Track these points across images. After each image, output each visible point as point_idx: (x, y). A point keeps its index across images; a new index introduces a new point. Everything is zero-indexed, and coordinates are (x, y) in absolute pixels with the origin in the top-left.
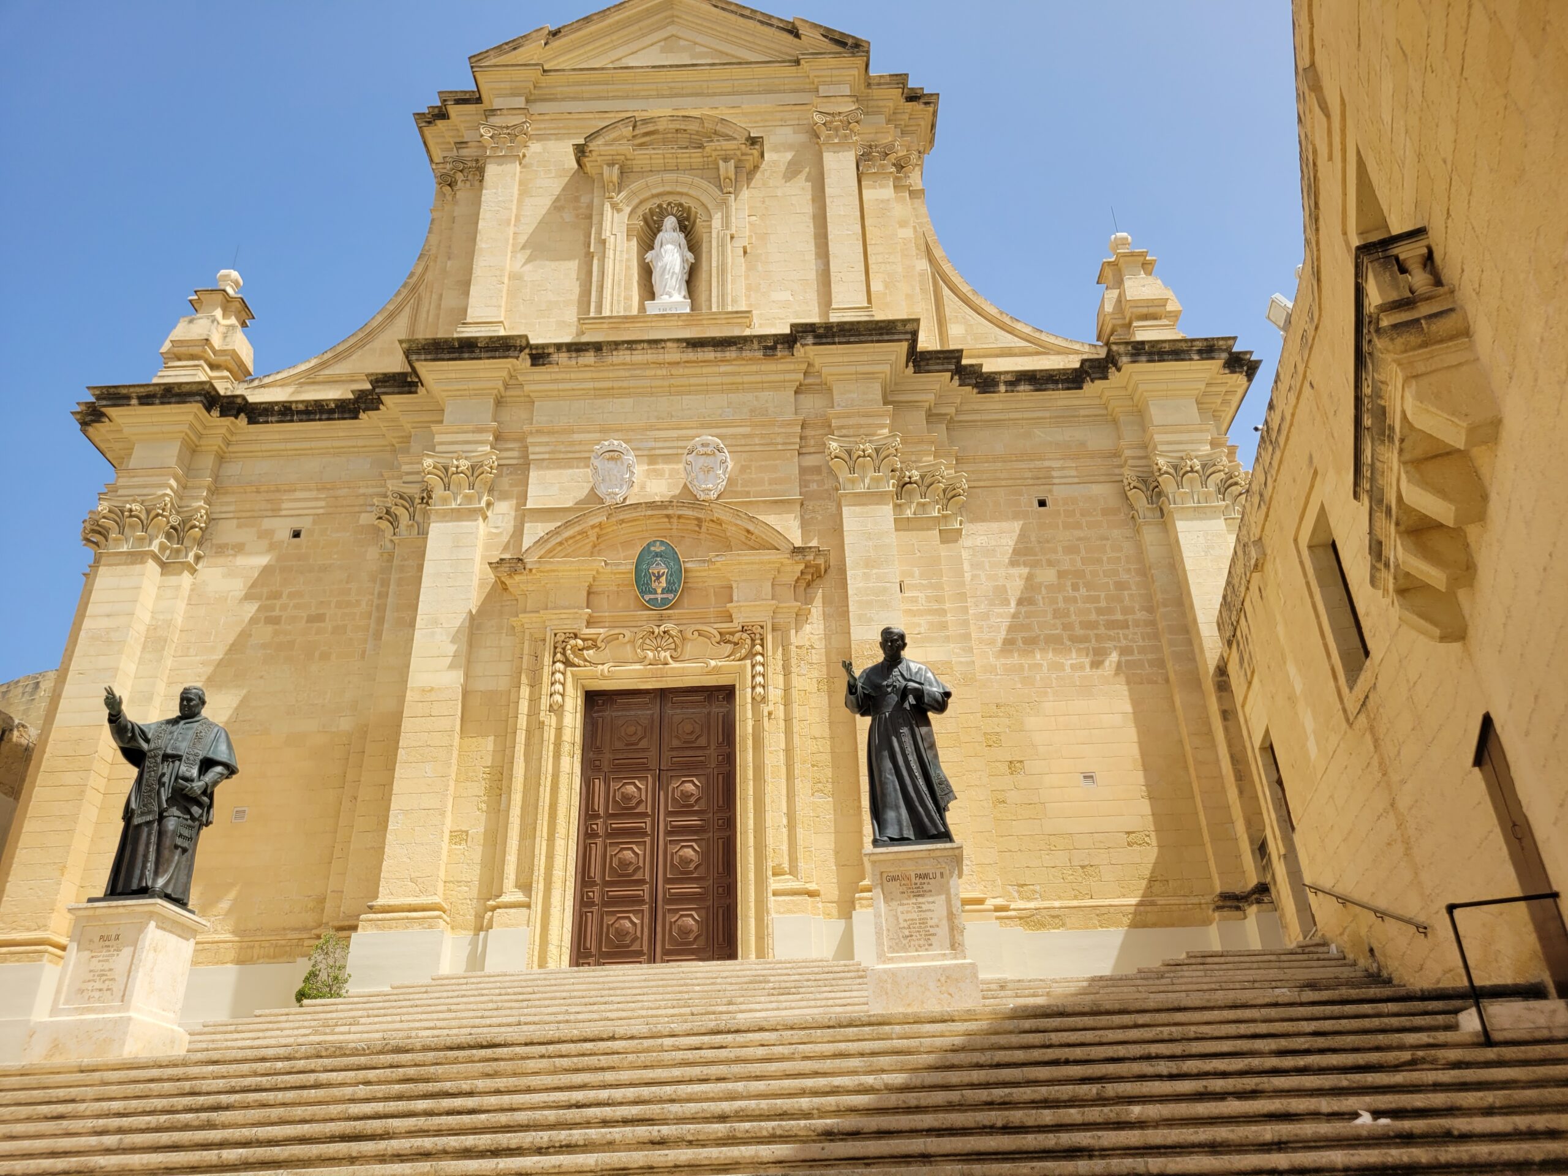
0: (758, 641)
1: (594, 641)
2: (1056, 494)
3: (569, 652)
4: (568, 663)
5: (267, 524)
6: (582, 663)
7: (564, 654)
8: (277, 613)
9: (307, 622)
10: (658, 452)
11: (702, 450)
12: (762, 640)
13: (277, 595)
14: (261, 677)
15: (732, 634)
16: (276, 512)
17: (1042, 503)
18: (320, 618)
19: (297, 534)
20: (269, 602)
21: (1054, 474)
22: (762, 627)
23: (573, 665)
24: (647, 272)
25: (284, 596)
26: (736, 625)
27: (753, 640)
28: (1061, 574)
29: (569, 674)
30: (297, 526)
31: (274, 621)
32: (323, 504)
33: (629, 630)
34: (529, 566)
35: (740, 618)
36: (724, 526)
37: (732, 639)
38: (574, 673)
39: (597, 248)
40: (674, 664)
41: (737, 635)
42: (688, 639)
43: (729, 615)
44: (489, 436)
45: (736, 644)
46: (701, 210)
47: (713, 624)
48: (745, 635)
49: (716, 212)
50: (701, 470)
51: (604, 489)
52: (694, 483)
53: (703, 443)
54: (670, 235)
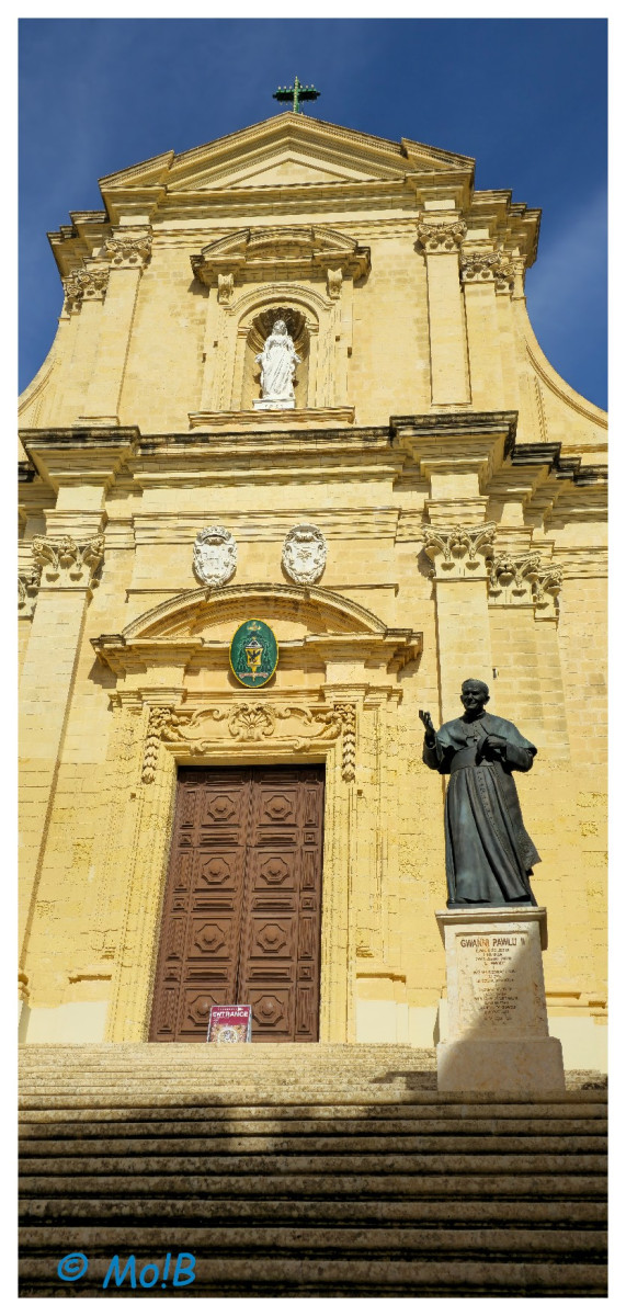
0: (350, 720)
1: (189, 716)
3: (164, 727)
4: (162, 737)
6: (176, 738)
7: (158, 728)
11: (300, 535)
12: (353, 719)
15: (324, 712)
22: (354, 707)
23: (168, 740)
26: (329, 703)
27: (344, 719)
29: (162, 749)
33: (223, 707)
34: (128, 643)
35: (332, 698)
36: (320, 609)
37: (323, 717)
38: (168, 748)
39: (209, 350)
40: (266, 742)
41: (329, 714)
42: (281, 717)
43: (321, 694)
44: (98, 520)
45: (328, 723)
46: (309, 315)
47: (306, 703)
48: (337, 714)
49: (324, 317)
50: (299, 555)
51: (205, 572)
52: (293, 567)
53: (303, 529)
54: (279, 338)
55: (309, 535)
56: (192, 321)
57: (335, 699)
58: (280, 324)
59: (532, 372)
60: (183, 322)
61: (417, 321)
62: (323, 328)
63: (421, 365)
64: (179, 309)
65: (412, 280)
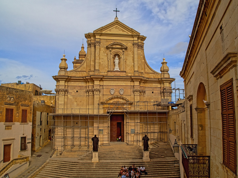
8: (76, 101)
9: (80, 102)
16: (74, 89)
17: (153, 92)
19: (77, 91)
21: (154, 89)
24: (114, 62)
32: (79, 88)
36: (124, 99)
39: (109, 60)
44: (99, 86)
46: (120, 55)
49: (122, 56)
52: (120, 93)
54: (117, 58)
55: (122, 89)
58: (117, 56)
60: (105, 55)
61: (133, 57)
62: (122, 58)
63: (133, 64)
65: (132, 50)
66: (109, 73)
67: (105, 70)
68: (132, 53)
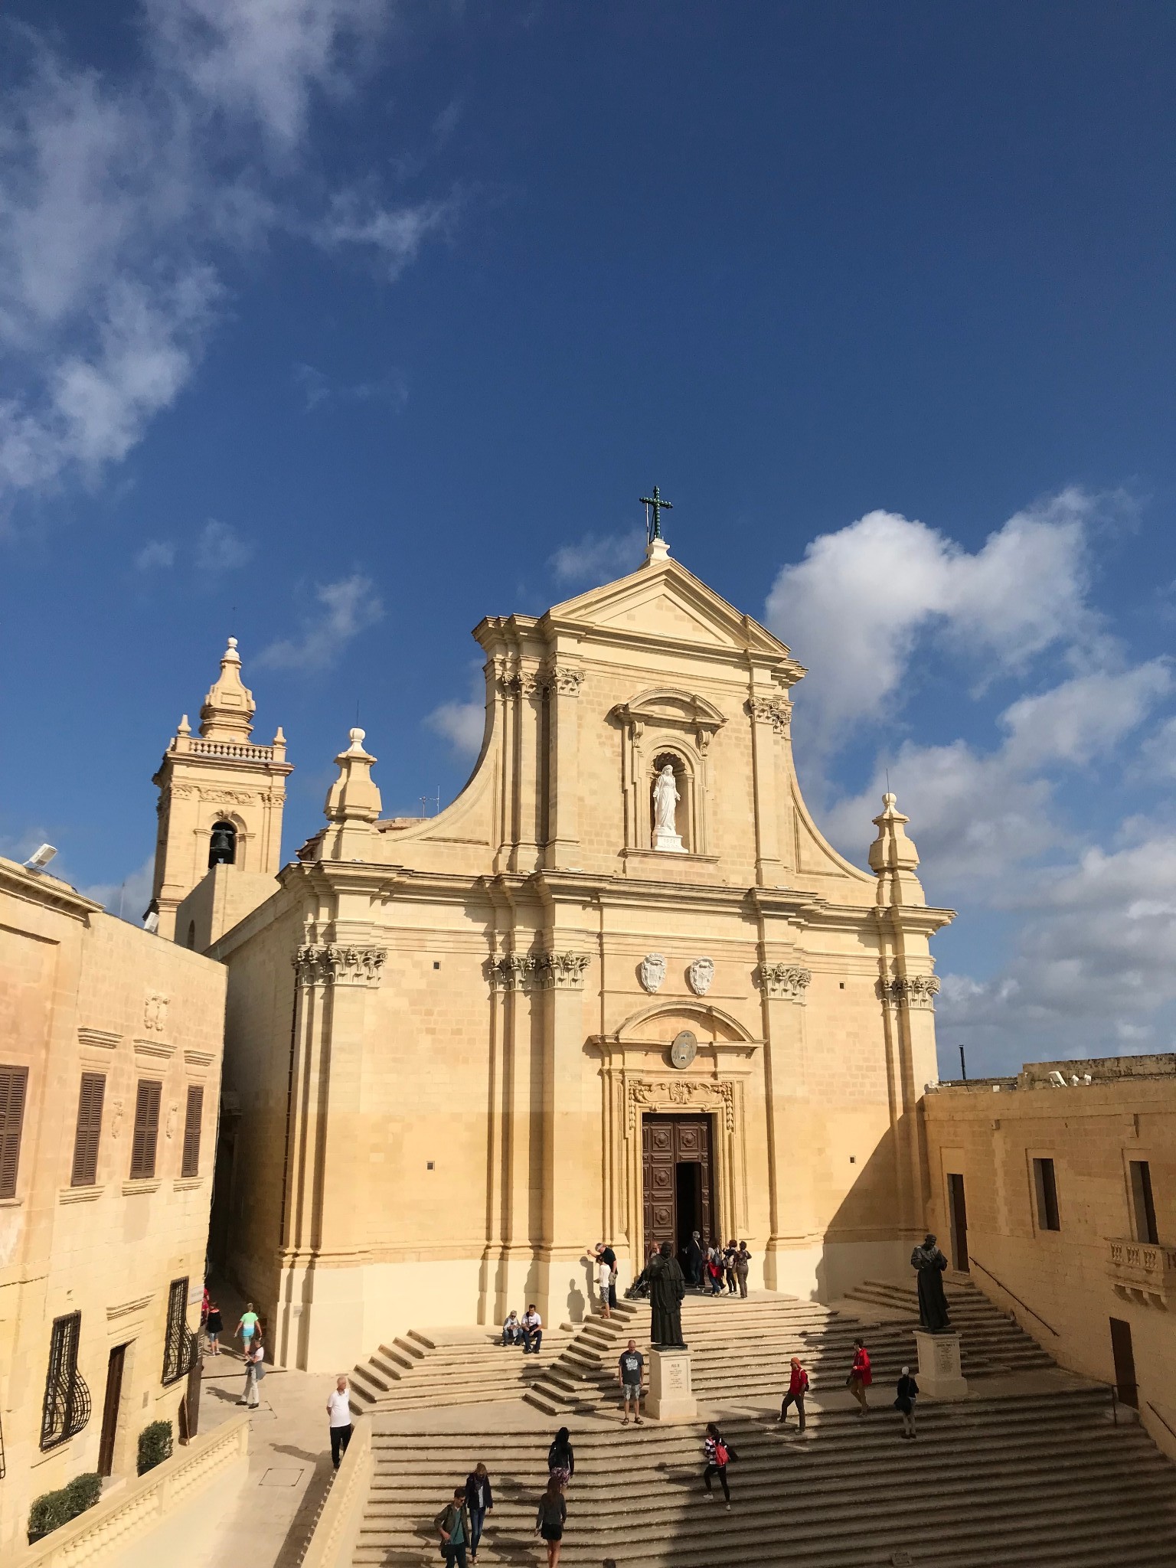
0: (730, 1093)
1: (650, 1086)
2: (849, 981)
3: (638, 1094)
4: (636, 1100)
5: (418, 956)
6: (644, 1101)
7: (634, 1094)
8: (432, 1026)
9: (452, 1034)
10: (673, 956)
11: (703, 964)
12: (731, 1091)
13: (429, 1013)
14: (429, 1072)
15: (717, 1086)
16: (422, 949)
17: (842, 986)
18: (458, 1032)
19: (437, 966)
20: (426, 1017)
21: (850, 968)
22: (731, 1083)
23: (639, 1101)
25: (435, 1013)
26: (719, 1082)
27: (727, 1091)
28: (849, 1034)
29: (638, 1109)
30: (437, 960)
31: (431, 1031)
32: (451, 945)
33: (666, 1080)
34: (621, 1041)
35: (721, 1078)
36: (714, 1018)
37: (716, 1089)
38: (640, 1107)
39: (629, 787)
40: (689, 1105)
41: (721, 1089)
42: (695, 1089)
43: (715, 1075)
45: (718, 1092)
46: (687, 763)
47: (709, 1081)
48: (724, 1090)
49: (697, 768)
50: (700, 976)
51: (649, 983)
52: (697, 983)
53: (705, 960)
54: (668, 778)
55: (707, 964)
56: (614, 752)
57: (723, 1079)
58: (670, 768)
59: (793, 804)
61: (748, 778)
62: (697, 778)
63: (751, 818)
64: (603, 739)
65: (744, 738)
66: (633, 862)
67: (610, 844)
68: (742, 754)
